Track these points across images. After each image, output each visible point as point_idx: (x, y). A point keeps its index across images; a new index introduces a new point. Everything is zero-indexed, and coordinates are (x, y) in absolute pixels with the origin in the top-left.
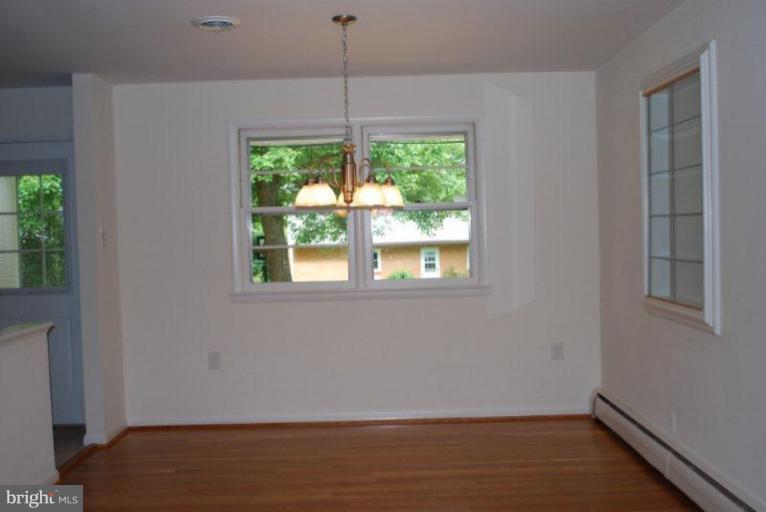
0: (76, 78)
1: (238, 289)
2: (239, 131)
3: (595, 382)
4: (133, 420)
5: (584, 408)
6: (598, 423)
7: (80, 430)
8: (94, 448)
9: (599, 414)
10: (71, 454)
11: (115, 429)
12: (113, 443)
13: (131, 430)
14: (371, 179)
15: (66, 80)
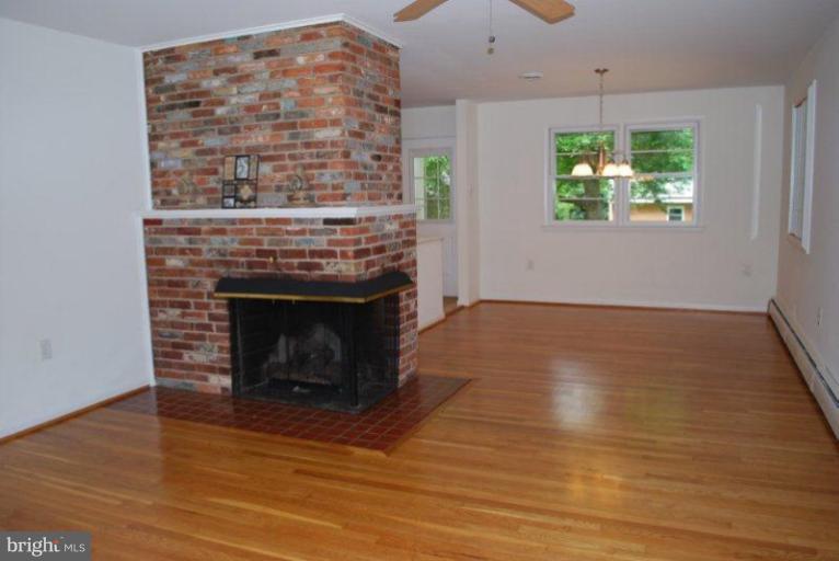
0: (458, 102)
1: (546, 224)
2: (550, 130)
3: (772, 293)
4: (484, 296)
5: (764, 309)
6: (769, 317)
7: (455, 299)
8: (462, 308)
9: (771, 312)
10: (450, 309)
11: (474, 299)
12: (473, 306)
13: (482, 302)
14: (612, 161)
15: (453, 102)
